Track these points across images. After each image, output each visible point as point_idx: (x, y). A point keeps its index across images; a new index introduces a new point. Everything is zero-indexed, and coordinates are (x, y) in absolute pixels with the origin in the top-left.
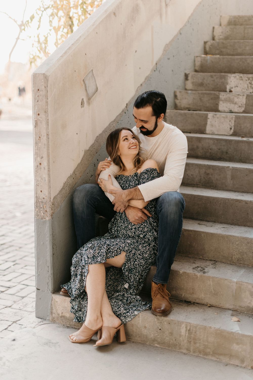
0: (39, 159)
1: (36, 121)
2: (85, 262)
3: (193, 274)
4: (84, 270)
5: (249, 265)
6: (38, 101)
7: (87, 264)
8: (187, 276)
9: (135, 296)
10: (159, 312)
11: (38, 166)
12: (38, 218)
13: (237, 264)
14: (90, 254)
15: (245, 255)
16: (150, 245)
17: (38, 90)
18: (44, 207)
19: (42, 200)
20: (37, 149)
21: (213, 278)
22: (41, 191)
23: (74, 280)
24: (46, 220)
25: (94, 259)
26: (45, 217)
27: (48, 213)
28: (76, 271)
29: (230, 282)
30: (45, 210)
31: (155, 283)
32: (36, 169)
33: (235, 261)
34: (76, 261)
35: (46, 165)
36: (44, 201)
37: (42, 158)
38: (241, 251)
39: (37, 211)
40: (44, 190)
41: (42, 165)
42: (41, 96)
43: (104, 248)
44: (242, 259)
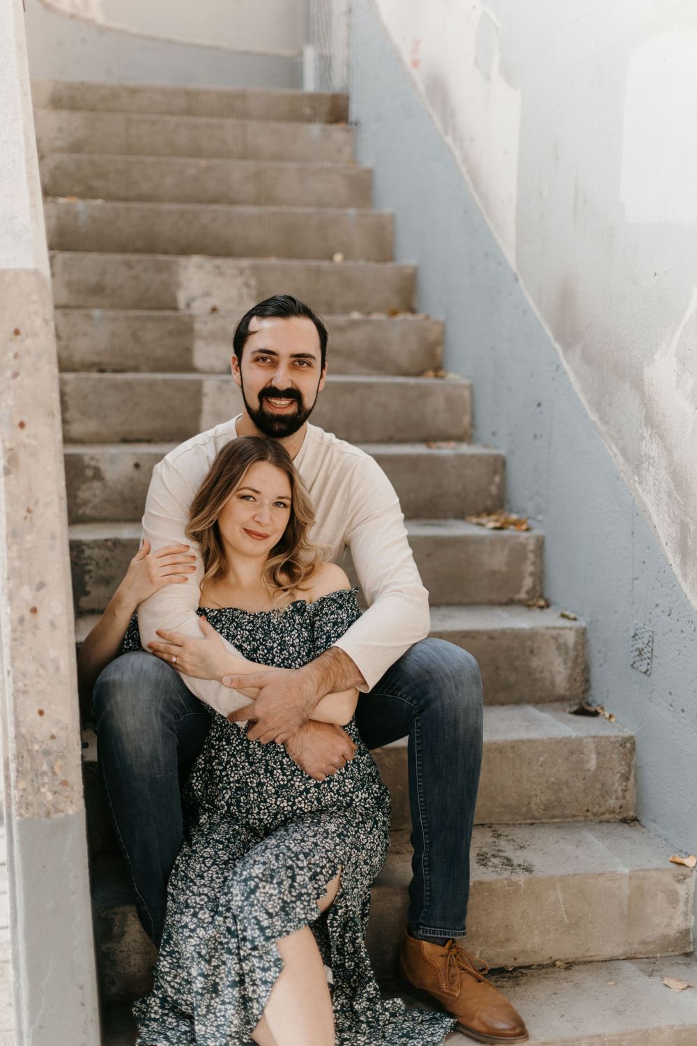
0: (26, 592)
1: (11, 450)
2: (264, 935)
3: (505, 882)
4: (250, 964)
5: (575, 816)
6: (15, 375)
7: (273, 940)
8: (486, 894)
9: (391, 1002)
10: (512, 1032)
11: (21, 620)
12: (27, 816)
13: (544, 820)
14: (270, 900)
15: (566, 791)
16: (376, 822)
17: (17, 332)
18: (57, 770)
19: (45, 746)
20: (20, 557)
21: (562, 878)
22: (41, 713)
23: (208, 1007)
24: (67, 816)
25: (287, 914)
26: (61, 808)
27: (75, 788)
28: (213, 974)
29: (611, 880)
30: (59, 782)
31: (434, 941)
32: (14, 631)
33: (539, 812)
34: (209, 940)
35: (58, 612)
36: (54, 746)
37: (41, 585)
38: (553, 780)
39: (24, 790)
40: (53, 707)
41: (41, 612)
42: (29, 353)
43: (301, 869)
44: (556, 804)
